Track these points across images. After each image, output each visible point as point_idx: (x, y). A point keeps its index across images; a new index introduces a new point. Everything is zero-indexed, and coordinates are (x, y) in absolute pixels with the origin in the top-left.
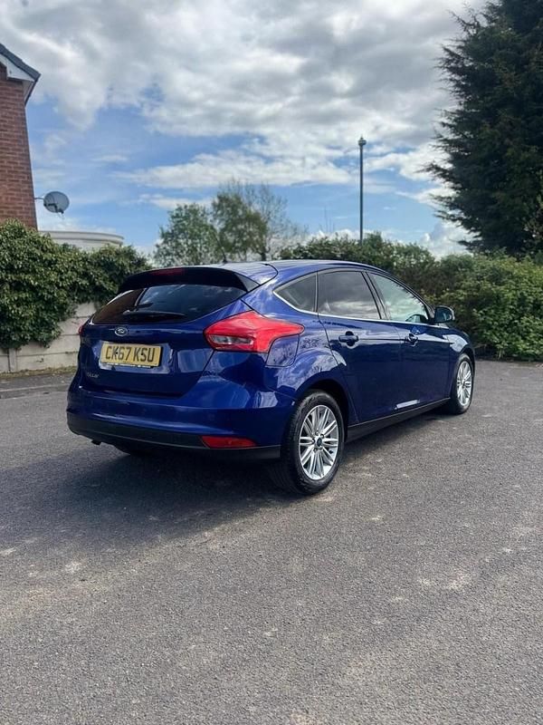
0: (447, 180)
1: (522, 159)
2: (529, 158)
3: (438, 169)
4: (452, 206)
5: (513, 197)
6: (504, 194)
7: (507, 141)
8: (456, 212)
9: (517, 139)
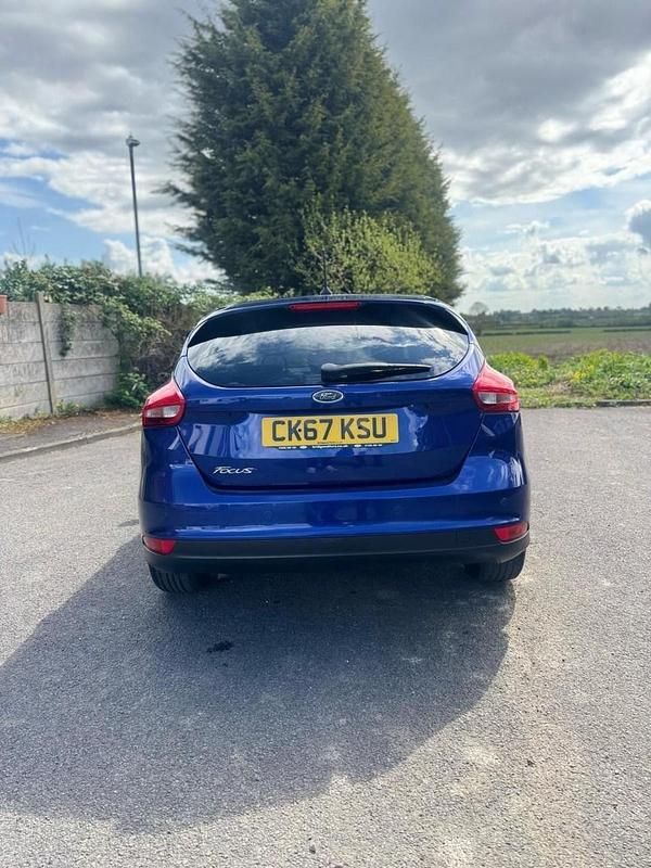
0: (190, 205)
1: (281, 192)
2: (288, 192)
3: (177, 191)
4: (192, 236)
5: (274, 234)
6: (266, 230)
7: (265, 169)
8: (198, 245)
9: (275, 169)
